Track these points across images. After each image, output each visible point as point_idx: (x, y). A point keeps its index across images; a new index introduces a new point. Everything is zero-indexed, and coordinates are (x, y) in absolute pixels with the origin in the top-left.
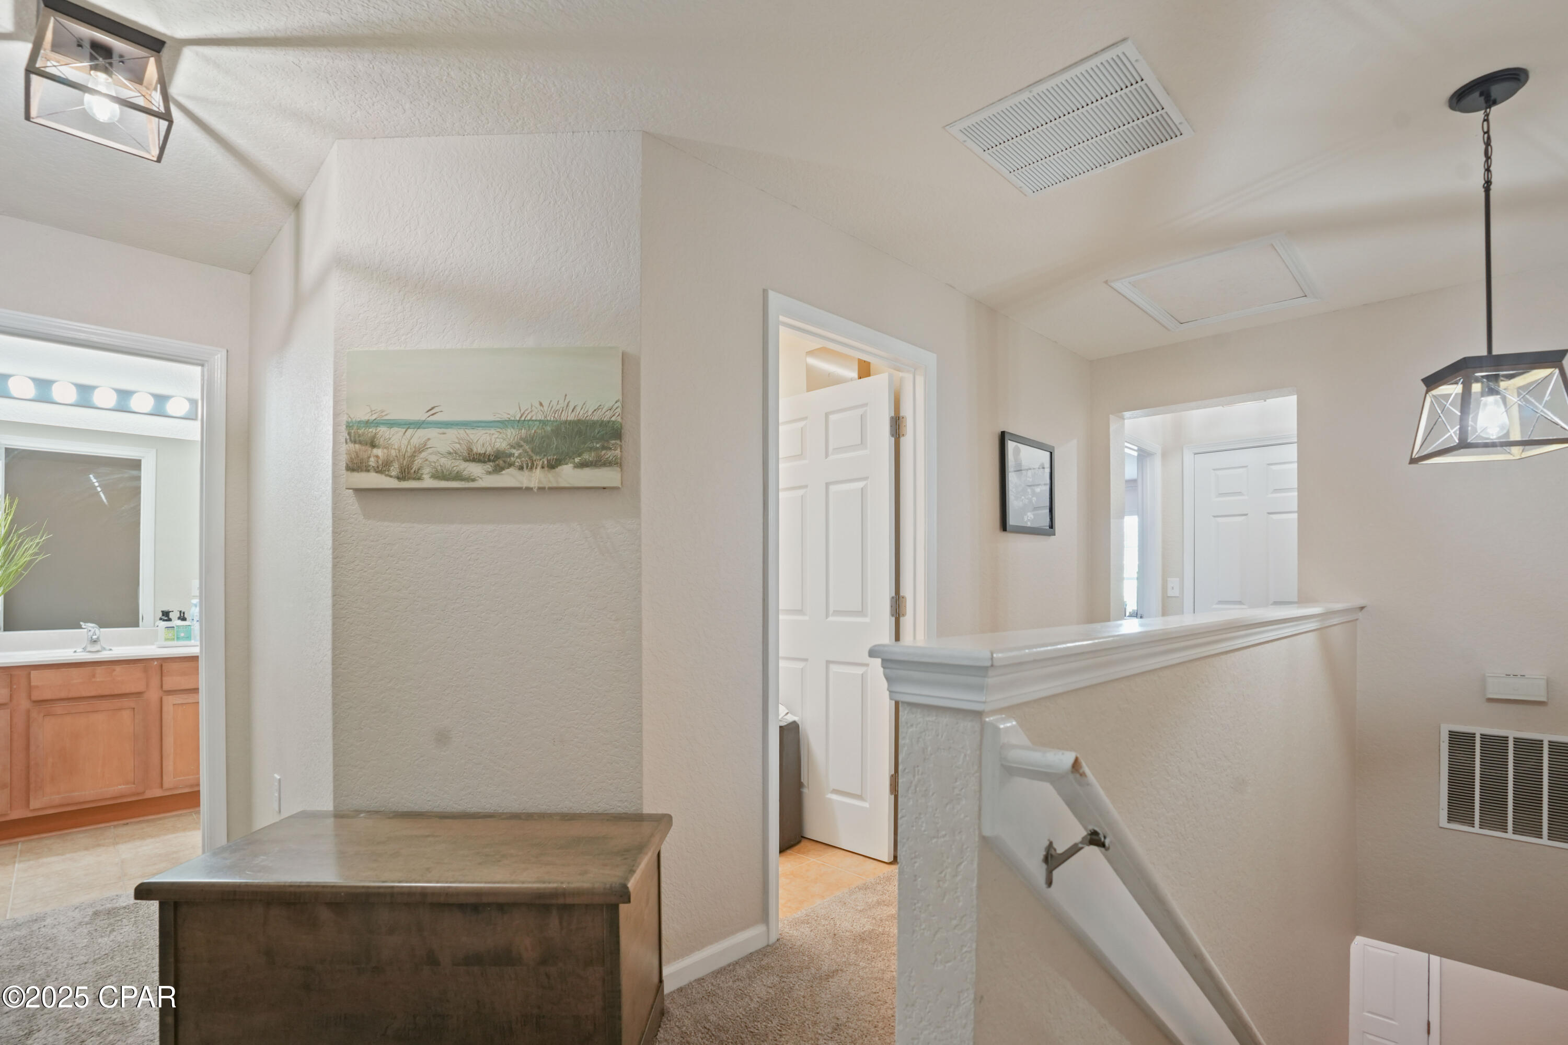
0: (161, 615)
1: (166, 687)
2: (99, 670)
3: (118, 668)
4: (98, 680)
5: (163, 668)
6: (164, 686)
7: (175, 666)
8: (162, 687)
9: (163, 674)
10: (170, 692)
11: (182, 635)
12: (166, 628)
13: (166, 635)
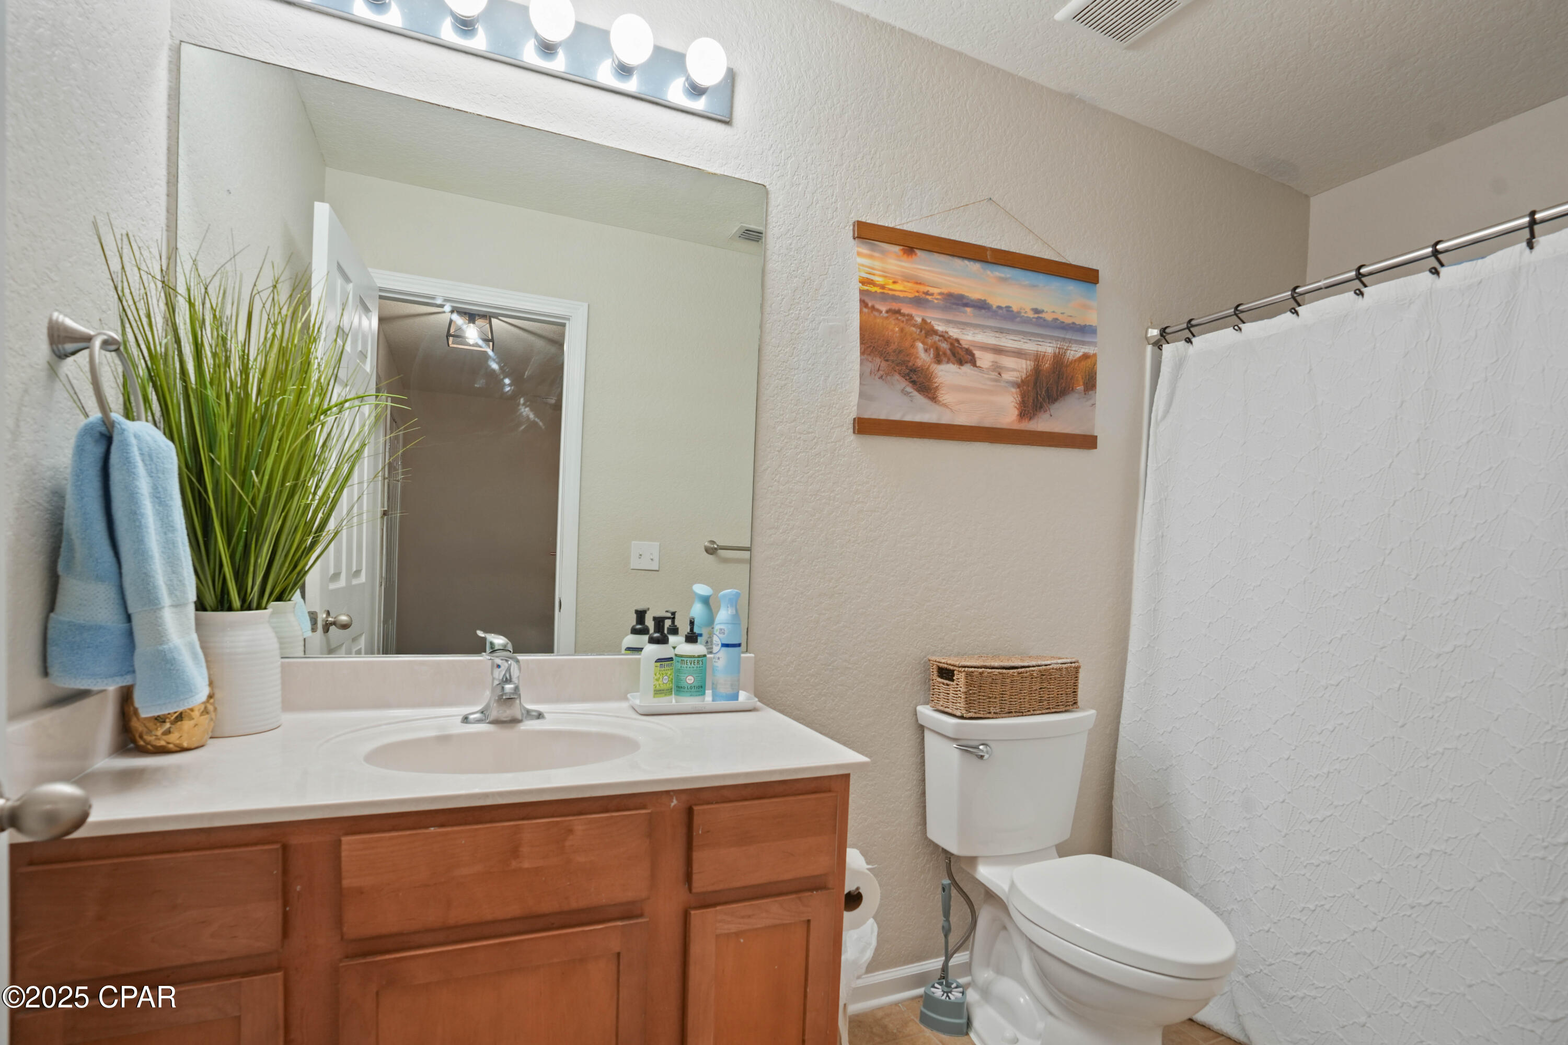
0: (634, 623)
1: (701, 883)
2: (530, 829)
3: (579, 824)
4: (526, 865)
5: (697, 820)
6: (695, 877)
7: (725, 813)
8: (688, 877)
9: (695, 843)
10: (709, 902)
11: (690, 680)
12: (659, 660)
13: (657, 680)
